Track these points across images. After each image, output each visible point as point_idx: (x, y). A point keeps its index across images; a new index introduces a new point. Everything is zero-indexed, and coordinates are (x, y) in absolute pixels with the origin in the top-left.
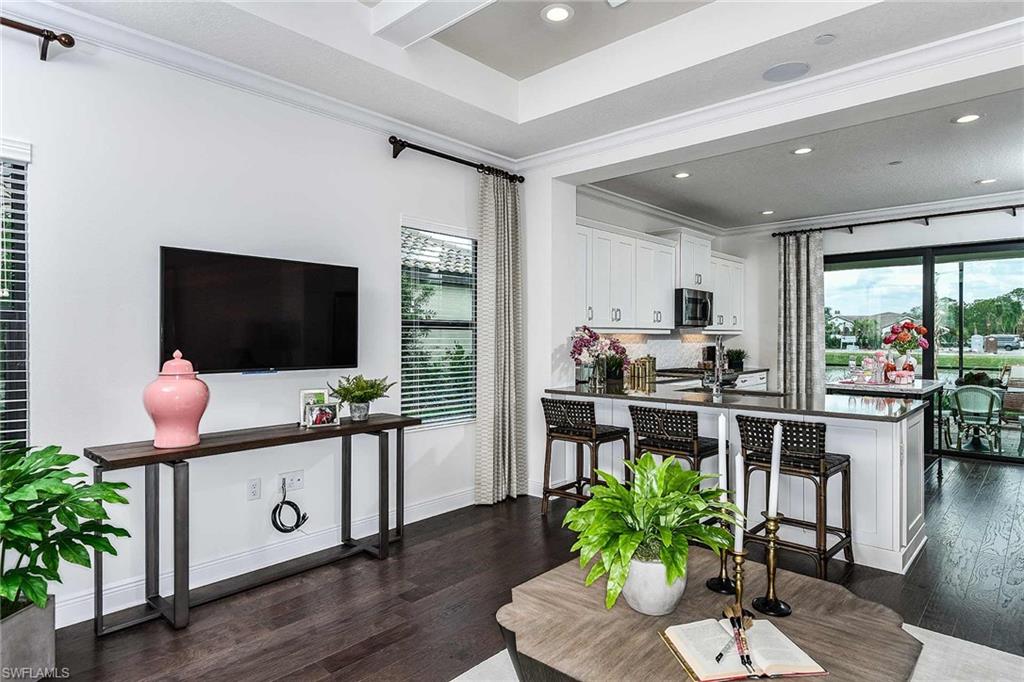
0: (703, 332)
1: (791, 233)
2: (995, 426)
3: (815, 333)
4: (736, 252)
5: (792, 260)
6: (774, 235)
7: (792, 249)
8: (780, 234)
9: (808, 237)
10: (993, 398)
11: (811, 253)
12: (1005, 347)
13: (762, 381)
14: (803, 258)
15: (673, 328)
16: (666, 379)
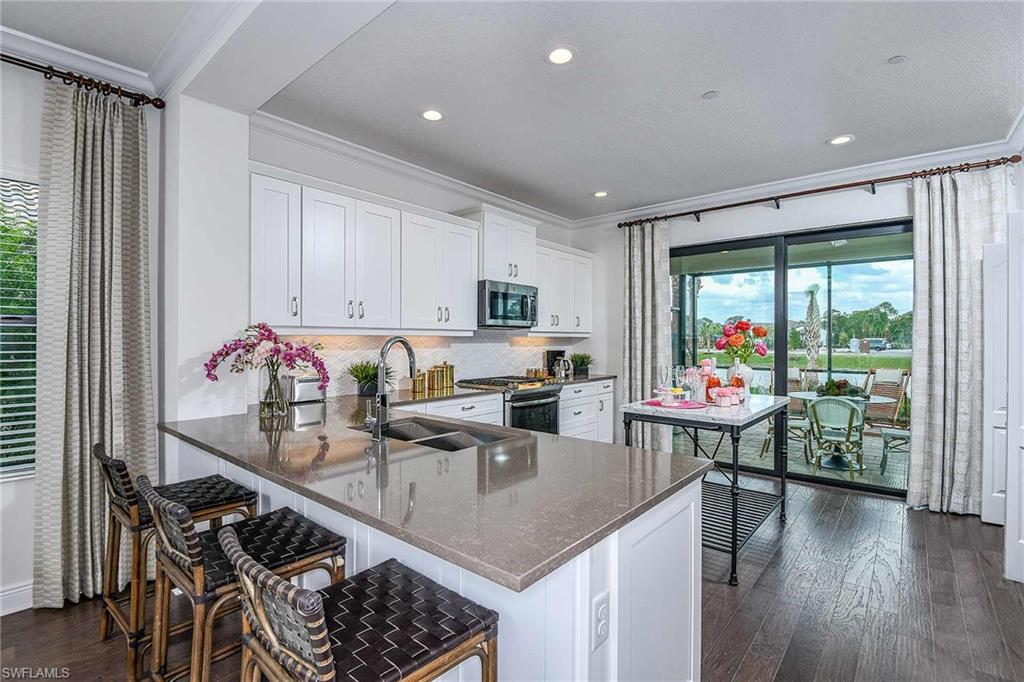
0: (529, 334)
1: (636, 223)
2: (856, 442)
3: (660, 335)
4: (584, 246)
5: (637, 252)
6: (620, 226)
7: (637, 242)
8: (626, 224)
9: (653, 226)
10: (853, 411)
11: (655, 245)
12: (876, 348)
13: (607, 390)
14: (648, 250)
15: (476, 329)
16: (471, 391)
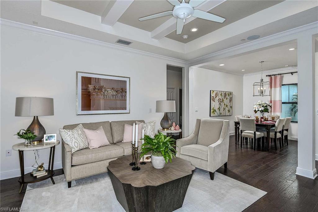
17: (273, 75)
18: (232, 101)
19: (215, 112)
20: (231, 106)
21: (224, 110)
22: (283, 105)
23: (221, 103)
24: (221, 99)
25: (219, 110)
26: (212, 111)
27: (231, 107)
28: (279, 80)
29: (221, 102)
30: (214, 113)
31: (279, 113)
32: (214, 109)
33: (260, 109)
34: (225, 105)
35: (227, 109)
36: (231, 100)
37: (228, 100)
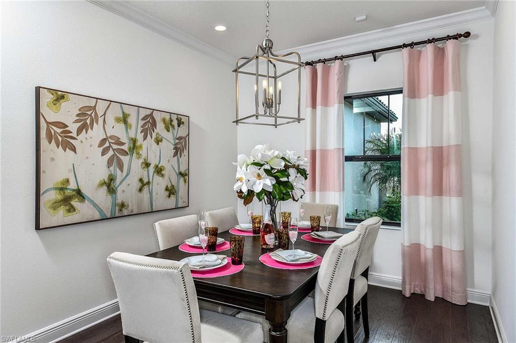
17: (320, 61)
18: (186, 152)
19: (75, 203)
20: (183, 170)
21: (141, 190)
22: (349, 164)
23: (125, 159)
24: (124, 139)
25: (112, 190)
26: (51, 196)
27: (184, 175)
28: (336, 78)
29: (125, 153)
30: (72, 209)
31: (337, 194)
32: (73, 185)
33: (258, 189)
34: (147, 165)
35: (159, 185)
36: (180, 147)
37: (167, 147)
